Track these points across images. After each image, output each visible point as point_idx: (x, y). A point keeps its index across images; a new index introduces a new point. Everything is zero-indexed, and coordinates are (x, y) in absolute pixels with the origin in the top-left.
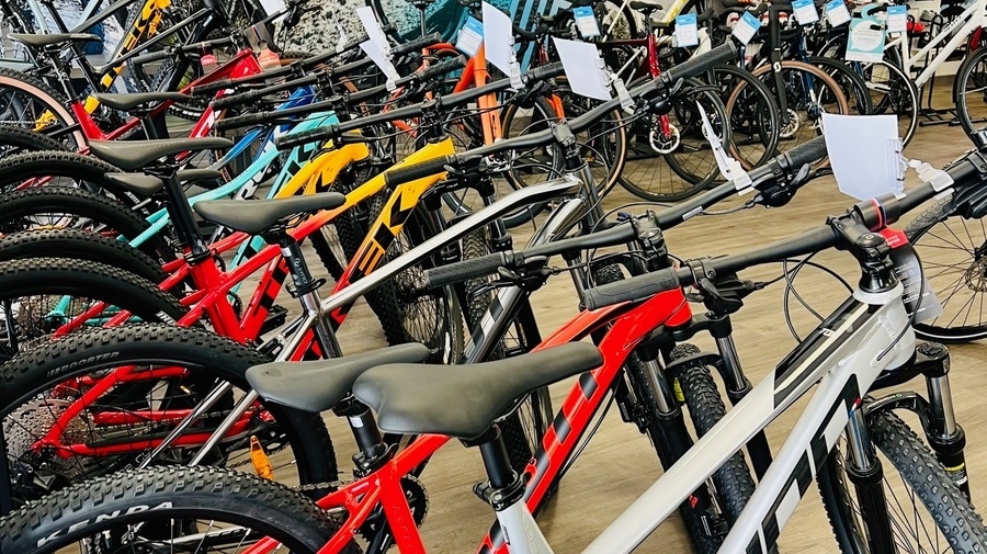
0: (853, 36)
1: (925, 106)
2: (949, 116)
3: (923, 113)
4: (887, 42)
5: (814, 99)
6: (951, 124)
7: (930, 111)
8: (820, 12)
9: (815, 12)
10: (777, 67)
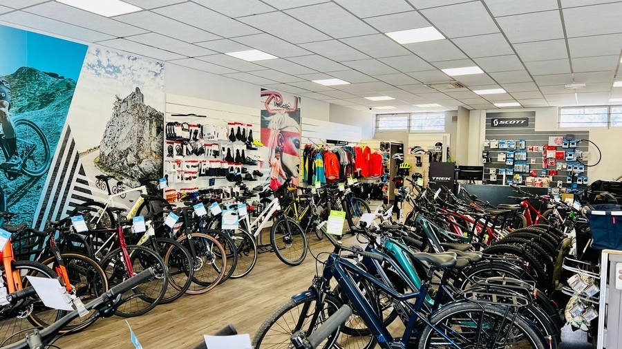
0: (224, 219)
1: (259, 244)
2: (270, 248)
3: (259, 247)
4: (239, 218)
5: (209, 250)
6: (271, 252)
7: (262, 246)
8: (207, 209)
9: (204, 210)
10: (189, 237)
